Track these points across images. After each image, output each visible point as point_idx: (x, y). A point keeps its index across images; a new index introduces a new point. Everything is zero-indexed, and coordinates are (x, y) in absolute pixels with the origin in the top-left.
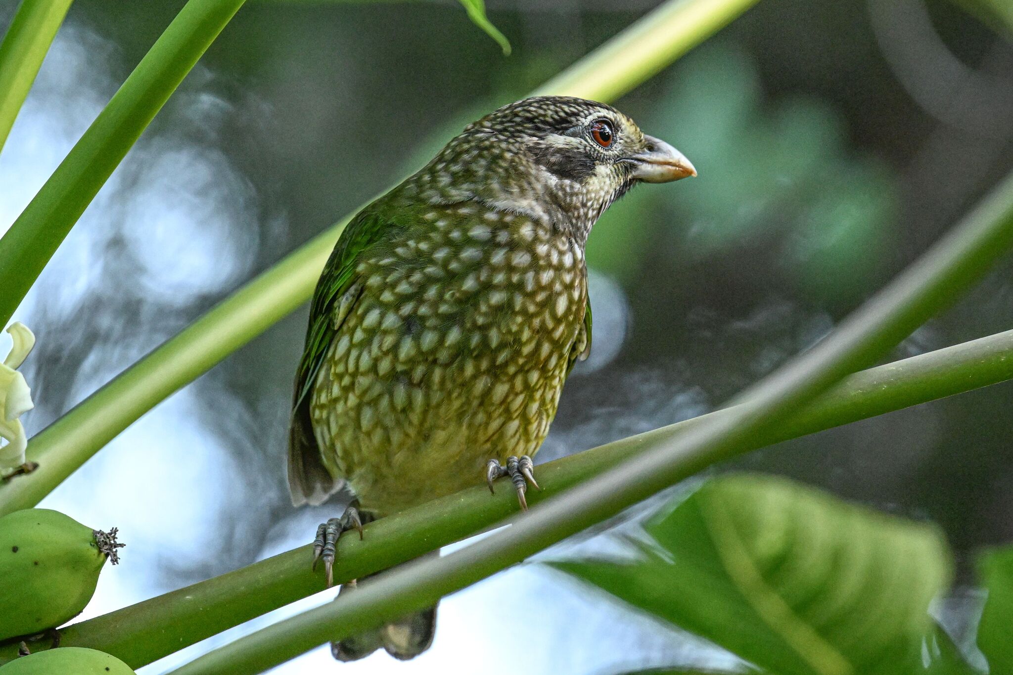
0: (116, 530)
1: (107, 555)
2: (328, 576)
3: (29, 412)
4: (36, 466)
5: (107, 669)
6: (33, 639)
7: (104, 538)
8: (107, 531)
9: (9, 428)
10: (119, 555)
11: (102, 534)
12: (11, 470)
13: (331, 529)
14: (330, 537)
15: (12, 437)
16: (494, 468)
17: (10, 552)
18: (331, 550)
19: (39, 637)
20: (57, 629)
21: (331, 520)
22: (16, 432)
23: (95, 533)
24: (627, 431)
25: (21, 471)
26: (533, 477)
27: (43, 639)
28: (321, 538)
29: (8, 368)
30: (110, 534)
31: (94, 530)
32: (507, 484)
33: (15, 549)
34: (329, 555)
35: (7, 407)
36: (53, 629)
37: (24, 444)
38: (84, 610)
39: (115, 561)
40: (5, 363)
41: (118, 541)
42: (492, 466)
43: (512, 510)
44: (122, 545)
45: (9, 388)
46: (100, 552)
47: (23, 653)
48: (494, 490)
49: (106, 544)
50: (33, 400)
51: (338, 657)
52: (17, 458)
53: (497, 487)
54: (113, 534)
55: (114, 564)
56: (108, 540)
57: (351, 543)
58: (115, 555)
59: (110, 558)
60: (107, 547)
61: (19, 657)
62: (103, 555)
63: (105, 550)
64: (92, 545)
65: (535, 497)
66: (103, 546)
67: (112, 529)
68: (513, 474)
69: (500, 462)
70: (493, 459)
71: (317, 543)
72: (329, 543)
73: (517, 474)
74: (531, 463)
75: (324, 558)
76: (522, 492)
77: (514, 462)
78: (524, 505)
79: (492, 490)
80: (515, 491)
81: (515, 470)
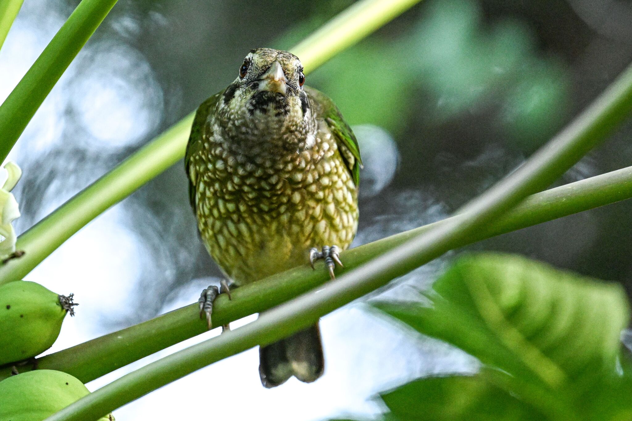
0: (72, 296)
1: (67, 311)
2: (208, 320)
3: (16, 219)
4: (23, 253)
5: (67, 384)
6: (20, 364)
7: (65, 300)
8: (67, 295)
9: (5, 230)
10: (75, 311)
11: (64, 297)
12: (7, 256)
13: (210, 292)
14: (209, 299)
15: (7, 235)
16: (314, 254)
17: (5, 308)
18: (209, 305)
19: (25, 363)
20: (36, 357)
21: (210, 287)
22: (9, 233)
23: (59, 297)
25: (14, 256)
26: (339, 259)
27: (27, 365)
28: (203, 298)
29: (5, 191)
30: (69, 297)
31: (59, 295)
32: (322, 263)
33: (8, 307)
34: (209, 308)
35: (3, 216)
36: (33, 358)
37: (15, 240)
38: (53, 346)
39: (72, 314)
40: (3, 188)
41: (74, 302)
42: (313, 252)
43: (326, 279)
44: (77, 304)
45: (5, 203)
46: (63, 308)
47: (14, 374)
48: (315, 267)
49: (66, 303)
50: (20, 211)
51: (267, 386)
52: (11, 248)
53: (316, 265)
54: (71, 298)
55: (72, 316)
56: (67, 301)
57: (223, 301)
58: (72, 310)
59: (69, 312)
60: (67, 305)
61: (12, 376)
62: (64, 310)
63: (66, 307)
64: (57, 304)
65: (340, 271)
66: (64, 305)
67: (70, 295)
68: (326, 258)
69: (318, 250)
70: (313, 248)
71: (201, 301)
72: (208, 301)
73: (328, 258)
74: (337, 251)
75: (206, 310)
76: (331, 269)
77: (326, 249)
78: (332, 277)
79: (313, 267)
80: (327, 268)
81: (328, 255)
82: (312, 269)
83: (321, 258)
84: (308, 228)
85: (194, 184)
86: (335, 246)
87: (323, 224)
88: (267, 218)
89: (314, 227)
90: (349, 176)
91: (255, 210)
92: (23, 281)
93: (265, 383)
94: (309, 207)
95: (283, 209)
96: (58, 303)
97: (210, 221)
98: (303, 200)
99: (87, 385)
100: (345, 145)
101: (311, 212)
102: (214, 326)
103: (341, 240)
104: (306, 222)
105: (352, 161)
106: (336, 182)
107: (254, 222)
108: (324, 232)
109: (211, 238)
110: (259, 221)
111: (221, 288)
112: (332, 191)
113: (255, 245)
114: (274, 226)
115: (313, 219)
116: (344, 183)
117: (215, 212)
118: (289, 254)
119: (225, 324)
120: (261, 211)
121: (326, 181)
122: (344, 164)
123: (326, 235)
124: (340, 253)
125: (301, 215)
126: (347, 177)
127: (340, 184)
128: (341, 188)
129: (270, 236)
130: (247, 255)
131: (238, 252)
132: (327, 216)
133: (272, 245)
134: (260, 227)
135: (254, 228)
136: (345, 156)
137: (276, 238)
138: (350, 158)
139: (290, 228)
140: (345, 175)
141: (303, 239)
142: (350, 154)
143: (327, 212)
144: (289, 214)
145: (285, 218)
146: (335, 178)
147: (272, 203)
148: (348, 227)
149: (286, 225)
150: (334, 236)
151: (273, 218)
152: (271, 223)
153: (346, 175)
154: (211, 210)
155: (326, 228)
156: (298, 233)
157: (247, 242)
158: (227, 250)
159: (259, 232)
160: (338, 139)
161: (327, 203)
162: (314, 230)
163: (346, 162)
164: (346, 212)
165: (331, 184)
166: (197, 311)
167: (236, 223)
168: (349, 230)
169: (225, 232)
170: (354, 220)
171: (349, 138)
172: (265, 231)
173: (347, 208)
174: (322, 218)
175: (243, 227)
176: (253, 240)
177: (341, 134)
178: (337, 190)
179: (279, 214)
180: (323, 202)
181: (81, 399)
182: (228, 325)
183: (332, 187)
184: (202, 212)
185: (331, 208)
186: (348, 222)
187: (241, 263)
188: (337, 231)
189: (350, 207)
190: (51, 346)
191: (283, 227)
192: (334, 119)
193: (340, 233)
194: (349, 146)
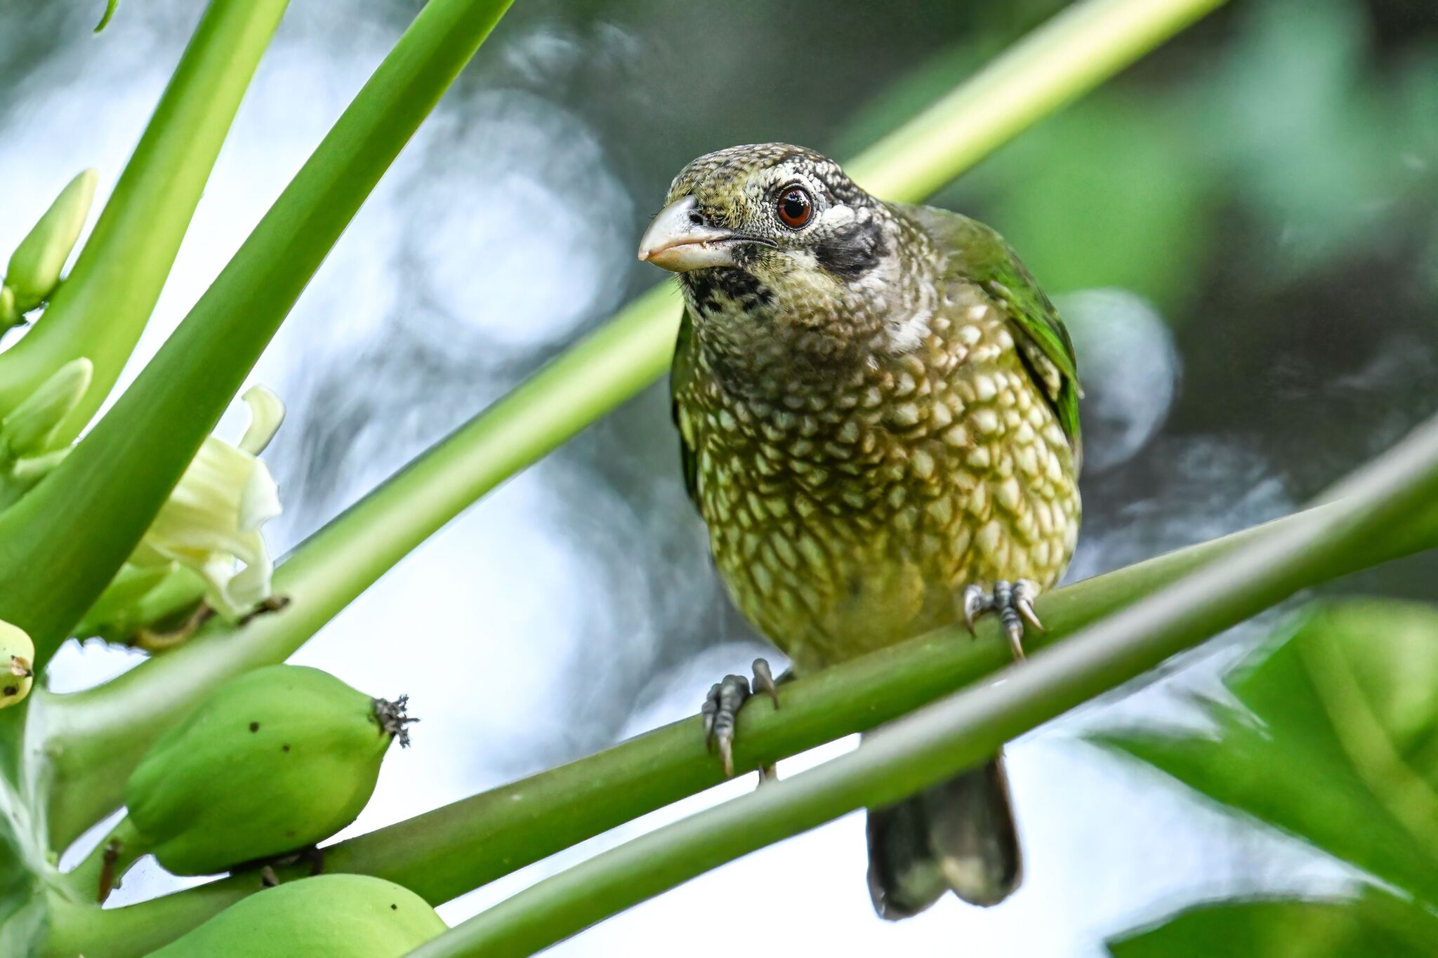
0: (405, 699)
1: (393, 735)
2: (724, 756)
4: (286, 601)
5: (394, 907)
6: (283, 862)
7: (388, 709)
8: (392, 699)
9: (247, 545)
10: (410, 735)
11: (386, 703)
12: (247, 608)
13: (728, 690)
14: (726, 705)
15: (250, 557)
16: (975, 599)
17: (247, 728)
18: (726, 718)
19: (293, 859)
20: (320, 846)
21: (729, 678)
22: (256, 553)
23: (375, 703)
24: (1180, 541)
25: (266, 608)
26: (1034, 612)
27: (296, 864)
28: (714, 705)
29: (245, 454)
30: (398, 703)
31: (372, 698)
32: (992, 622)
33: (254, 727)
34: (726, 726)
35: (241, 512)
36: (312, 846)
37: (268, 570)
38: (359, 817)
39: (404, 742)
40: (240, 446)
41: (410, 715)
42: (971, 596)
43: (1003, 660)
44: (416, 720)
46: (382, 730)
47: (268, 884)
49: (391, 717)
50: (281, 502)
51: (887, 916)
52: (258, 589)
53: (979, 628)
54: (402, 704)
55: (404, 747)
56: (394, 712)
57: (760, 713)
58: (404, 734)
59: (397, 739)
60: (393, 723)
61: (262, 889)
62: (386, 734)
63: (390, 726)
64: (371, 721)
65: (1036, 642)
66: (386, 722)
67: (400, 697)
68: (1003, 609)
69: (983, 590)
70: (974, 586)
71: (707, 709)
72: (725, 710)
73: (1008, 610)
74: (1029, 592)
75: (719, 731)
76: (1016, 637)
77: (1003, 589)
78: (1018, 655)
79: (971, 631)
80: (1006, 635)
81: (1006, 601)
82: (968, 636)
83: (993, 608)
84: (960, 542)
85: (692, 447)
86: (1023, 581)
87: (992, 532)
88: (864, 523)
89: (973, 537)
90: (1049, 415)
91: (835, 509)
92: (287, 666)
93: (883, 911)
94: (958, 490)
95: (897, 497)
96: (372, 717)
97: (733, 534)
98: (941, 470)
99: (442, 910)
100: (1035, 343)
101: (963, 502)
102: (740, 770)
103: (1036, 566)
104: (954, 530)
105: (1054, 381)
106: (1016, 429)
107: (835, 533)
108: (999, 548)
109: (737, 570)
110: (845, 531)
111: (755, 681)
112: (1009, 449)
113: (839, 588)
114: (880, 542)
115: (970, 518)
116: (1039, 431)
117: (743, 516)
118: (919, 604)
119: (764, 764)
120: (848, 510)
121: (988, 420)
122: (1034, 387)
123: (1003, 557)
124: (1034, 599)
125: (940, 510)
126: (1044, 418)
127: (1026, 433)
128: (1031, 443)
129: (873, 562)
130: (823, 608)
131: (800, 602)
132: (1001, 510)
133: (877, 584)
134: (849, 544)
135: (836, 547)
136: (1037, 368)
137: (887, 568)
138: (1047, 373)
139: (919, 542)
140: (1039, 413)
141: (949, 567)
142: (1049, 366)
143: (1002, 501)
144: (914, 510)
145: (904, 521)
146: (1014, 418)
147: (868, 487)
148: (1055, 534)
149: (910, 537)
150: (1021, 557)
151: (877, 522)
152: (873, 533)
153: (1040, 411)
154: (733, 511)
155: (1000, 540)
156: (936, 555)
157: (820, 581)
158: (775, 600)
159: (848, 556)
160: (1017, 329)
161: (997, 478)
162: (975, 547)
163: (1039, 382)
164: (1047, 500)
165: (1002, 429)
166: (698, 735)
167: (793, 540)
168: (1056, 542)
169: (769, 556)
170: (1067, 518)
171: (1045, 326)
172: (859, 552)
173: (1049, 491)
174: (991, 517)
175: (808, 546)
176: (834, 575)
177: (1023, 319)
178: (1022, 447)
179: (891, 511)
180: (990, 475)
181: (426, 943)
182: (772, 768)
183: (1006, 438)
184: (713, 513)
185: (1011, 490)
186: (1053, 522)
187: (808, 626)
188: (1025, 544)
189: (1057, 487)
190: (355, 819)
191: (903, 541)
192: (1006, 284)
193: (1033, 549)
194: (1046, 348)
